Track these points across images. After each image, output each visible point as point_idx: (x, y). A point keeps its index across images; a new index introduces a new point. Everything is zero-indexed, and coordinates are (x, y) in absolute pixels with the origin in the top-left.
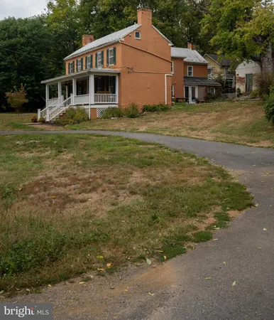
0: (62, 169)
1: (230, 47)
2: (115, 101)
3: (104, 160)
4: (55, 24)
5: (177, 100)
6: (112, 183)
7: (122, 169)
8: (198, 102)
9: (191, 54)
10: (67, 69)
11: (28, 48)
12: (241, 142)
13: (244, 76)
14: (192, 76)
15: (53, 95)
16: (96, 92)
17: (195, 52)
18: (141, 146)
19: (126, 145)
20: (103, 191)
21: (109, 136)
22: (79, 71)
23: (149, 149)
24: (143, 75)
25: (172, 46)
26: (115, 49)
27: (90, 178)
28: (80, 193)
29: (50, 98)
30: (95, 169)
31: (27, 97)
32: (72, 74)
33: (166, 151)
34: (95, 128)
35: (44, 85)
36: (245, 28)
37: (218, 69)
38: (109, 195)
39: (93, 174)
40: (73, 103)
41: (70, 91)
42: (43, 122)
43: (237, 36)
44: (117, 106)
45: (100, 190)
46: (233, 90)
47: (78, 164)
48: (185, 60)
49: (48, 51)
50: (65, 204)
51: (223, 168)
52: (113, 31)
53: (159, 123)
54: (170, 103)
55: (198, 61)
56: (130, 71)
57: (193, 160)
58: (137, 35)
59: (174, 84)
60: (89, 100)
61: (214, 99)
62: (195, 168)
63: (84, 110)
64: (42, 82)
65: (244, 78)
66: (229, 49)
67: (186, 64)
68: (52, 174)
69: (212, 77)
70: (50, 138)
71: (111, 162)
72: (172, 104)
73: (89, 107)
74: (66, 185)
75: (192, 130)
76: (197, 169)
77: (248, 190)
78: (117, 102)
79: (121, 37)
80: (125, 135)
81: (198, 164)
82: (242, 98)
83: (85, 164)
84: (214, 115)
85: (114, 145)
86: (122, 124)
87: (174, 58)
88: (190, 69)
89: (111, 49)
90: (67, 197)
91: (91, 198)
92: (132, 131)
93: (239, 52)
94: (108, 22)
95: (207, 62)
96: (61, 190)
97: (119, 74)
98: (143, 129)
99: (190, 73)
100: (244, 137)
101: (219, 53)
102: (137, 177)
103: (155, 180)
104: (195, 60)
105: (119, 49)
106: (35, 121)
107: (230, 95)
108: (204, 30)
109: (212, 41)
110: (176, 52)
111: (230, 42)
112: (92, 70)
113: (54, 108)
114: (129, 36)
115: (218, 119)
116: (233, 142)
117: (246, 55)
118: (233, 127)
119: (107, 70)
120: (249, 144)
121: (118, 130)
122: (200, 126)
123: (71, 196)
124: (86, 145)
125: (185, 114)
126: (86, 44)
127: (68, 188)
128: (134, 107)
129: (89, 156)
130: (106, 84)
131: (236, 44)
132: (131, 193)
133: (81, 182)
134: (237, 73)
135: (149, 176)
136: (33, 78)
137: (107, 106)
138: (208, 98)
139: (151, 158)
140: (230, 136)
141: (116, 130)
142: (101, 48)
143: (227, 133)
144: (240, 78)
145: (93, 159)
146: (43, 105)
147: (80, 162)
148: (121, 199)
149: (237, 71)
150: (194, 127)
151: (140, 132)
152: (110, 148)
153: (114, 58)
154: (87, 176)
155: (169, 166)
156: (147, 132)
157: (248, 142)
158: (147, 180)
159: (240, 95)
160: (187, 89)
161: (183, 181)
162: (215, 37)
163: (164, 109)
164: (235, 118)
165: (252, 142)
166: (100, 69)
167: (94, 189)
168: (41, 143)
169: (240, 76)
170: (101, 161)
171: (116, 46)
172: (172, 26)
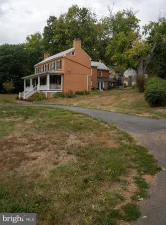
0: (25, 131)
1: (121, 61)
2: (61, 89)
3: (52, 125)
4: (30, 48)
5: (93, 89)
6: (55, 144)
7: (63, 132)
8: (104, 90)
9: (101, 65)
10: (36, 71)
11: (15, 60)
12: (132, 113)
13: (128, 77)
14: (101, 76)
15: (28, 85)
16: (50, 83)
17: (103, 64)
18: (74, 115)
19: (66, 114)
20: (49, 151)
21: (56, 109)
22: (42, 72)
23: (80, 117)
24: (76, 75)
25: (91, 61)
26: (61, 61)
27: (41, 139)
28: (33, 152)
29: (26, 86)
30: (45, 132)
31: (14, 86)
32: (38, 74)
33: (89, 118)
34: (49, 103)
35: (23, 79)
36: (130, 52)
37: (114, 73)
38: (52, 155)
39: (44, 136)
40: (38, 89)
41: (37, 83)
42: (22, 99)
43: (125, 56)
44: (61, 91)
45: (47, 149)
46: (122, 84)
47: (35, 127)
48: (98, 68)
49: (27, 62)
50: (20, 161)
51: (127, 132)
52: (60, 52)
53: (84, 101)
54: (90, 90)
55: (104, 69)
56: (69, 72)
57: (106, 126)
58: (73, 53)
59: (92, 80)
60: (47, 88)
61: (112, 88)
62: (109, 132)
63: (44, 93)
64: (22, 78)
66: (121, 62)
67: (98, 70)
68: (18, 134)
69: (111, 77)
70: (23, 109)
71: (56, 126)
72: (91, 91)
73: (47, 92)
74: (24, 145)
75: (103, 105)
76: (111, 133)
77: (150, 153)
79: (65, 54)
80: (65, 108)
81: (111, 129)
82: (127, 88)
83: (40, 127)
84: (113, 97)
85: (59, 115)
86: (64, 101)
87: (92, 67)
88: (100, 72)
89: (59, 61)
90: (23, 155)
91: (40, 156)
92: (69, 106)
93: (126, 64)
94: (58, 48)
95: (109, 69)
96: (21, 149)
97: (63, 74)
98: (75, 104)
99: (100, 75)
100: (133, 110)
101: (115, 64)
102: (72, 140)
103: (84, 142)
104: (103, 68)
105: (63, 61)
106: (17, 98)
107: (120, 87)
108: (108, 53)
109: (112, 58)
110: (93, 64)
111: (121, 59)
112: (48, 72)
113: (28, 92)
114: (69, 54)
115: (116, 99)
116: (127, 114)
117: (129, 66)
118: (125, 104)
119: (56, 72)
120: (137, 115)
121: (62, 105)
122: (107, 103)
123: (26, 154)
124: (42, 114)
125: (98, 96)
126: (46, 58)
127: (26, 146)
128: (71, 92)
129: (43, 121)
130: (56, 79)
131: (124, 60)
132: (68, 153)
133: (35, 142)
135: (81, 139)
136: (18, 76)
137: (56, 91)
138: (109, 88)
139: (81, 124)
140: (125, 110)
141: (61, 105)
142: (53, 60)
143: (123, 108)
144: (126, 78)
145: (45, 124)
146: (22, 90)
147: (37, 126)
148: (61, 158)
149: (124, 74)
150: (104, 104)
151: (74, 106)
152: (57, 117)
153: (61, 66)
154: (39, 137)
155: (92, 131)
156: (78, 106)
157: (136, 113)
158: (79, 141)
159: (125, 86)
160: (98, 83)
161: (104, 143)
162: (114, 56)
163: (87, 93)
164: (125, 99)
165: (138, 114)
166: (53, 71)
167: (43, 149)
168: (16, 112)
170: (50, 126)
171: (61, 59)
172: (91, 50)
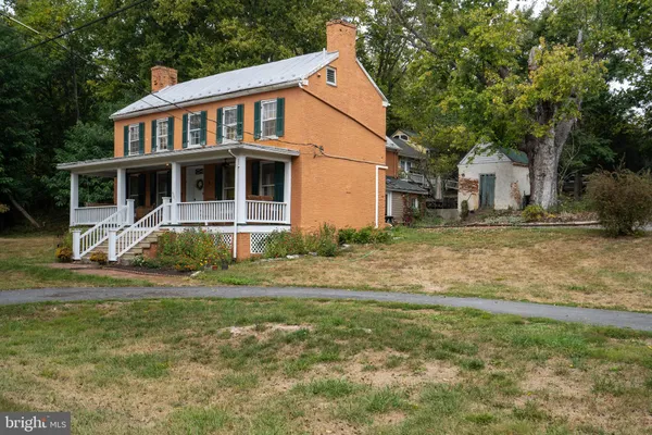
2: (283, 217)
13: (477, 178)
26: (281, 101)
44: (287, 228)
54: (383, 226)
56: (319, 152)
58: (331, 75)
60: (235, 214)
65: (476, 182)
73: (233, 229)
78: (288, 221)
106: (67, 259)
107: (442, 213)
112: (245, 146)
114: (316, 75)
126: (161, 86)
128: (329, 232)
134: (460, 172)
137: (269, 230)
144: (468, 181)
149: (461, 169)
153: (281, 124)
159: (468, 213)
169: (467, 177)
